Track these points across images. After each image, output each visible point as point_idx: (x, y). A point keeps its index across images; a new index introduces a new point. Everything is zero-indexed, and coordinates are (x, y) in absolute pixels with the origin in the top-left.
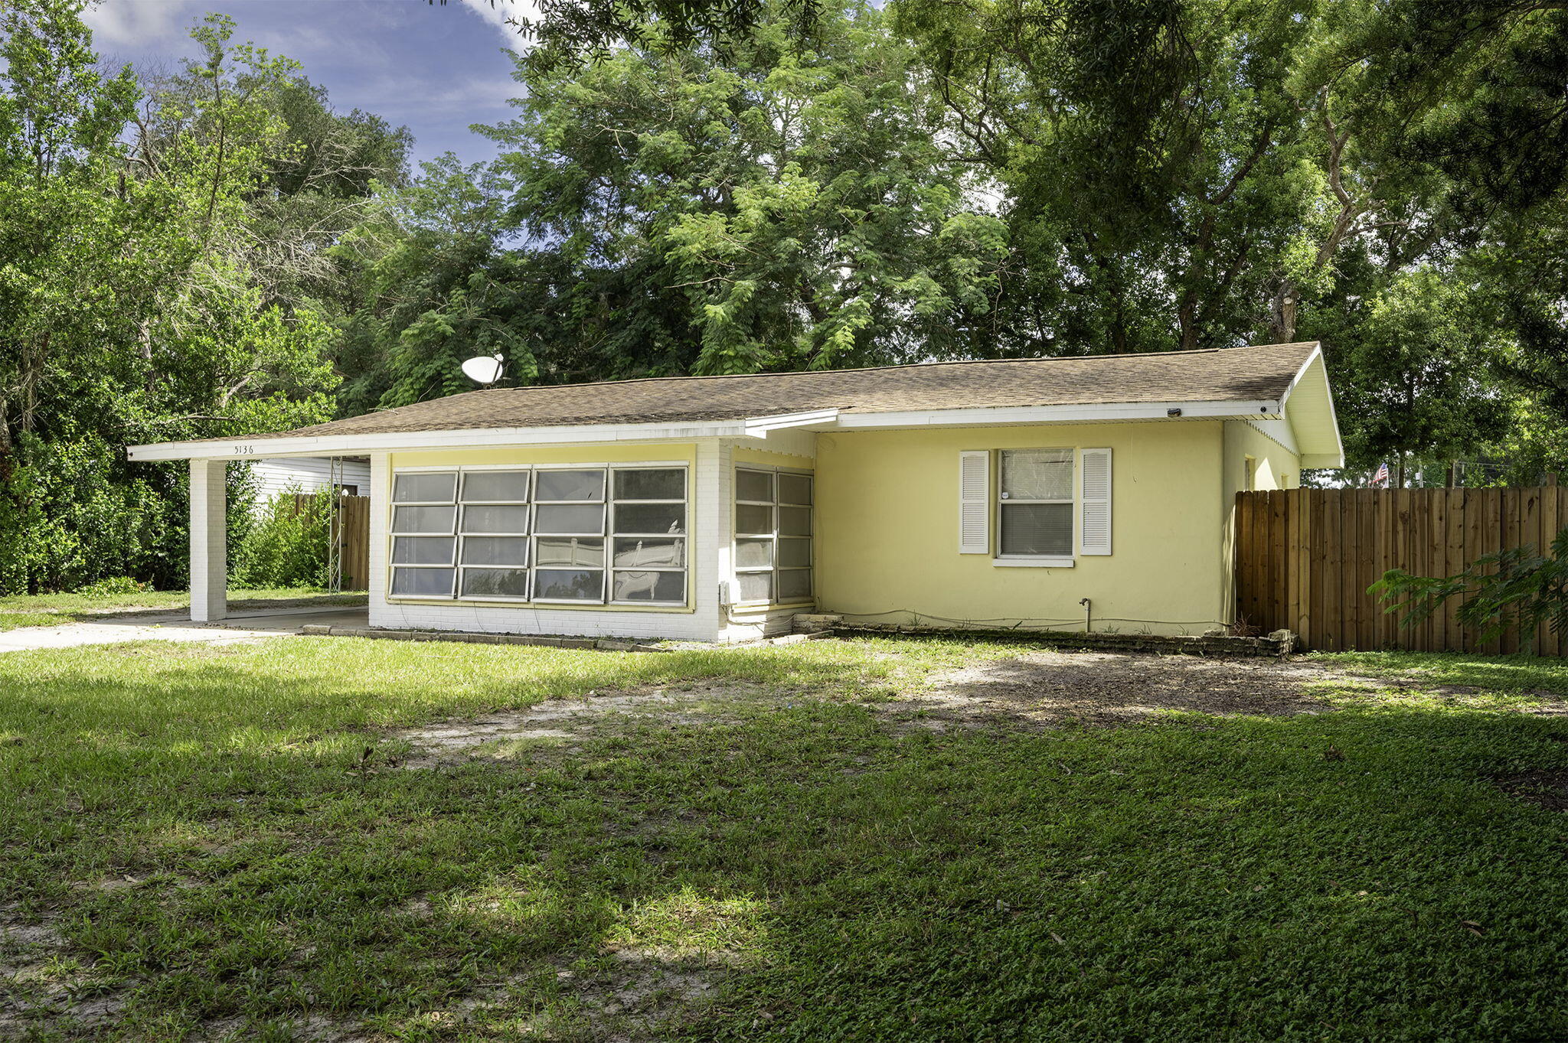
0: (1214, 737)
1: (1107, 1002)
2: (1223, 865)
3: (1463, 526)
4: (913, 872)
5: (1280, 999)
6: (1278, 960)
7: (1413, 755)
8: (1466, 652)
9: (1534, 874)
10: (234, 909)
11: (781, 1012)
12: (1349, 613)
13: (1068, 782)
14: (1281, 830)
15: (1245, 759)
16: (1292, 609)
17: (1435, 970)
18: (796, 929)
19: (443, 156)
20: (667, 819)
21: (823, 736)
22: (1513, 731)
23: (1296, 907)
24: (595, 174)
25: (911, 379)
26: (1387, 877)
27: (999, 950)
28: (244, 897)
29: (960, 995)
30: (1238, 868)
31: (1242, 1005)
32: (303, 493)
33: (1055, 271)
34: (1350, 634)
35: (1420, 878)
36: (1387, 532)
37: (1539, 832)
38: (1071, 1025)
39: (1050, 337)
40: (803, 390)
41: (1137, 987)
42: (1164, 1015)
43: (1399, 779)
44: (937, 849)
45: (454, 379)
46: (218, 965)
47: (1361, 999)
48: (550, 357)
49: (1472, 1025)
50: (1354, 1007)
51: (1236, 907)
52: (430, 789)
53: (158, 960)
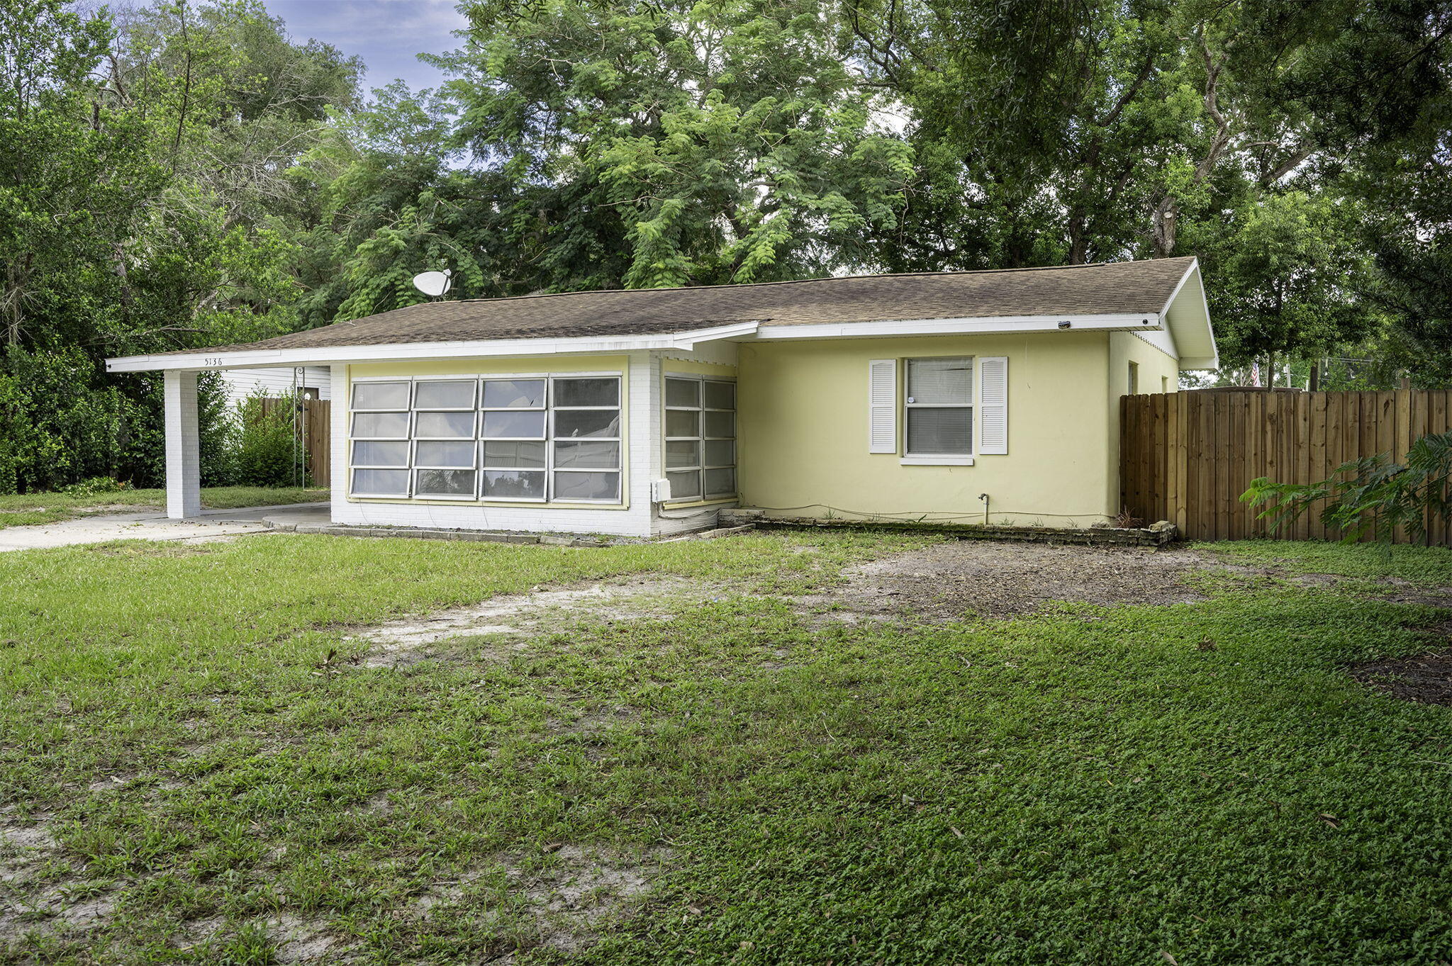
0: (1099, 629)
1: (1001, 896)
2: (1106, 757)
3: (1325, 426)
4: (827, 768)
5: (1156, 892)
6: (1155, 853)
7: (1278, 644)
8: (1327, 540)
9: (1385, 764)
10: (212, 810)
11: (708, 908)
12: (1222, 505)
13: (968, 674)
14: (1159, 722)
15: (1127, 651)
16: (1171, 502)
17: (1294, 862)
18: (721, 825)
19: (393, 83)
20: (604, 715)
21: (746, 631)
22: (1368, 620)
23: (1171, 799)
24: (533, 100)
25: (825, 292)
26: (1253, 768)
27: (904, 844)
28: (220, 798)
29: (869, 889)
30: (1120, 759)
31: (1121, 899)
32: (269, 397)
33: (957, 189)
34: (1223, 526)
35: (1283, 769)
36: (1256, 431)
37: (1389, 722)
38: (969, 919)
39: (952, 248)
40: (726, 303)
41: (1027, 880)
42: (1052, 908)
43: (1265, 669)
44: (849, 744)
45: (407, 289)
46: (198, 866)
47: (1228, 890)
48: (494, 268)
49: (1326, 916)
50: (1222, 898)
51: (1117, 800)
52: (389, 688)
53: (143, 863)
